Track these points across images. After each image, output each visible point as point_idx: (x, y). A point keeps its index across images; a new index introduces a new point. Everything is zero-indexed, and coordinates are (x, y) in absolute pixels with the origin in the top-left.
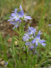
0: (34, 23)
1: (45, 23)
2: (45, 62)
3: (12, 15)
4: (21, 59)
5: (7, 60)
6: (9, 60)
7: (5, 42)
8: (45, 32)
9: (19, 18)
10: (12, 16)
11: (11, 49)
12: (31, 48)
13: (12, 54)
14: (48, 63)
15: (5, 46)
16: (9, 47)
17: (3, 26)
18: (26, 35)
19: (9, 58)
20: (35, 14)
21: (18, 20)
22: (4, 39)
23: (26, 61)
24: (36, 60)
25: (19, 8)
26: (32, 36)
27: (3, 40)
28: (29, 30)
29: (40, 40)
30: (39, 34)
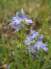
0: (38, 25)
3: (13, 18)
4: (24, 63)
7: (8, 44)
8: (48, 35)
9: (20, 22)
12: (33, 52)
13: (15, 57)
16: (12, 50)
17: (7, 29)
18: (28, 38)
20: (39, 16)
21: (19, 23)
22: (7, 42)
23: (29, 65)
25: (20, 12)
26: (34, 40)
28: (31, 33)
29: (42, 44)
30: (41, 38)
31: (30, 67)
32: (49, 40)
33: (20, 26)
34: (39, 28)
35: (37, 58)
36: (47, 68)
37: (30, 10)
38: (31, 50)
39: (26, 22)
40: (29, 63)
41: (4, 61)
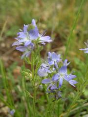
1: (77, 41)
2: (78, 108)
4: (37, 104)
5: (13, 105)
6: (16, 106)
7: (9, 74)
9: (31, 41)
10: (19, 36)
11: (18, 87)
12: (52, 89)
14: (81, 110)
15: (9, 81)
18: (44, 65)
19: (15, 102)
22: (8, 69)
23: (46, 107)
24: (62, 106)
27: (6, 71)
29: (67, 74)
30: (64, 65)
31: (48, 112)
32: (78, 66)
33: (30, 47)
34: (61, 46)
35: (60, 97)
36: (76, 110)
37: (46, 15)
38: (50, 84)
39: (40, 40)
40: (46, 103)
41: (4, 102)
